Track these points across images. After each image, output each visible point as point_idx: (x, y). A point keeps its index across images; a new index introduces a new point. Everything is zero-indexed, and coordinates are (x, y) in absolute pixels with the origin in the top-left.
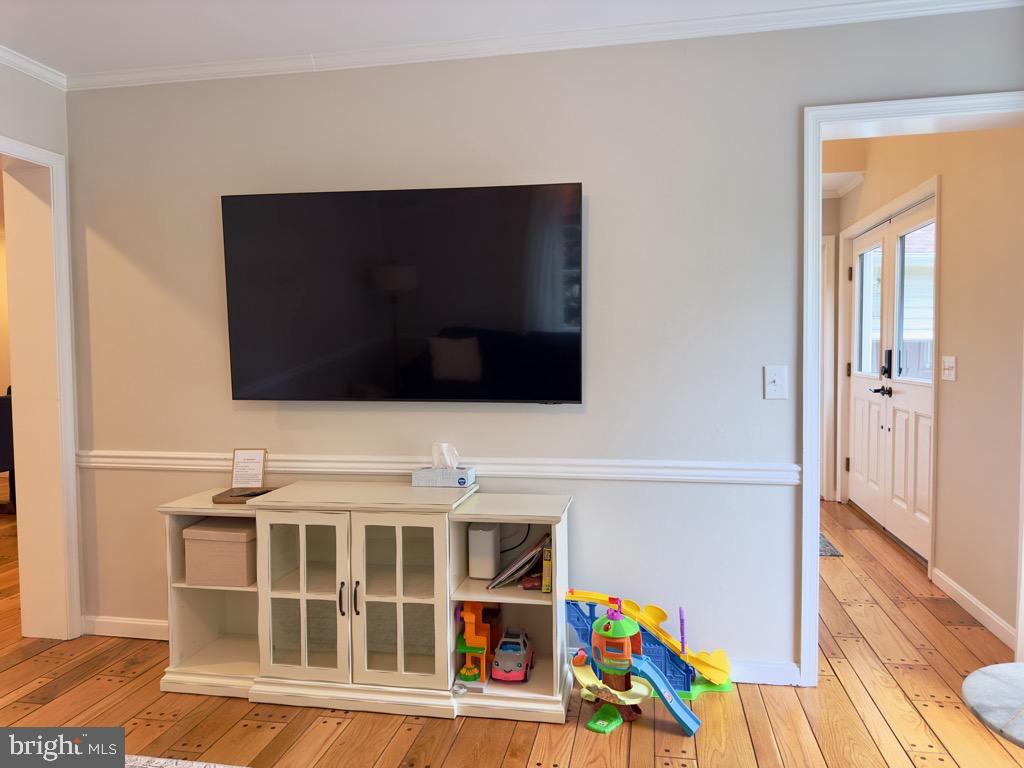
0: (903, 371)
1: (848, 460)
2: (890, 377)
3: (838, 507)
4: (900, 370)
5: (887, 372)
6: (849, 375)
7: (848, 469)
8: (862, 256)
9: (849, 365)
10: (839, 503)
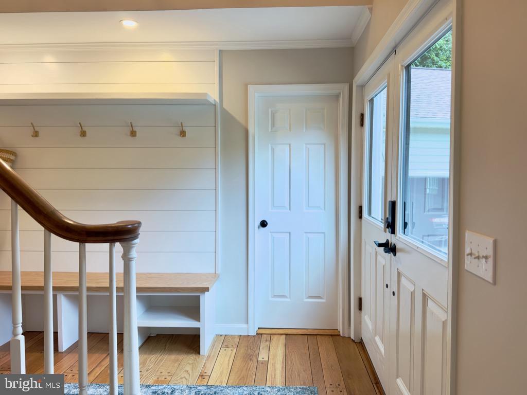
0: (409, 226)
1: (360, 300)
2: (393, 232)
3: (353, 344)
4: (405, 225)
5: (391, 226)
6: (361, 217)
7: (360, 308)
8: (372, 101)
9: (360, 208)
10: (353, 341)
